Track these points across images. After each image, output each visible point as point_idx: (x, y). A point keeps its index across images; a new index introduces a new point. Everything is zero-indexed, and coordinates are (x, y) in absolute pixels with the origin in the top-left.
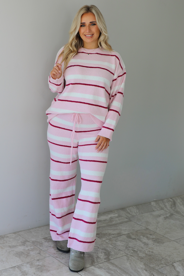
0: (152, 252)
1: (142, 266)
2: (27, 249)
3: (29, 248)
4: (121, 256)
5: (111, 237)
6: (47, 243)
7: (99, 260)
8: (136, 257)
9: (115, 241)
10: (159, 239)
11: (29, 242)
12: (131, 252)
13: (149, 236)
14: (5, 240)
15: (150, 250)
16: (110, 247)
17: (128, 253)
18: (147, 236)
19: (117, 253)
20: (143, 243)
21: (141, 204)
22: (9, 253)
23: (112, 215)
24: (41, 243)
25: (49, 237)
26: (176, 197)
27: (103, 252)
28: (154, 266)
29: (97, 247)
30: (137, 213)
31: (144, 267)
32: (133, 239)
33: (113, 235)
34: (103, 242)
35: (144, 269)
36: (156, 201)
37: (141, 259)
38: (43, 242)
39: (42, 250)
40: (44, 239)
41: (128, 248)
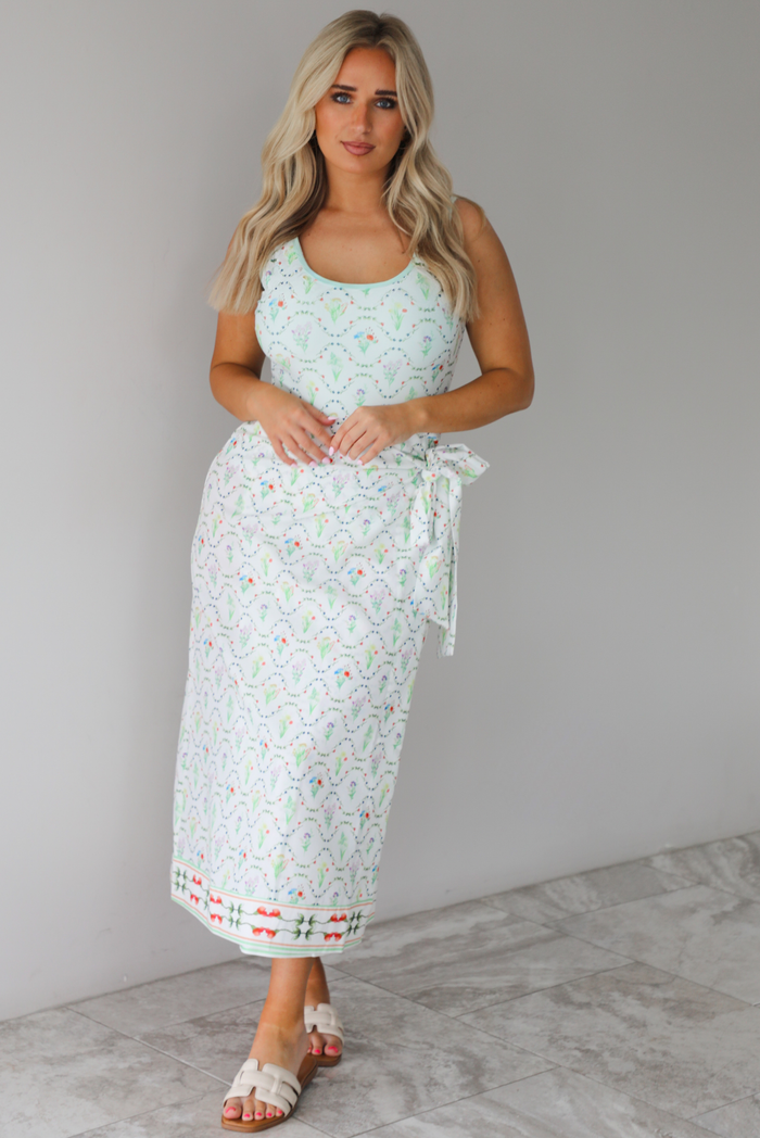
0: (665, 1054)
1: (621, 1106)
2: (122, 1066)
3: (132, 1061)
4: (531, 1073)
5: (483, 1001)
6: (206, 1038)
7: (437, 1094)
8: (594, 1076)
9: (501, 1016)
10: (690, 1002)
11: (128, 1038)
12: (574, 1056)
13: (648, 990)
14: (23, 1038)
15: (654, 1047)
16: (483, 1043)
17: (561, 1063)
18: (639, 994)
19: (515, 1063)
20: (624, 1019)
21: (608, 868)
22: (48, 1084)
23: (482, 917)
24: (183, 1041)
25: (216, 1016)
27: (454, 1062)
28: (674, 1105)
29: (424, 1043)
30: (591, 901)
31: (632, 1111)
32: (581, 1006)
33: (492, 992)
34: (448, 1025)
35: (633, 1120)
36: (673, 852)
37: (617, 1080)
38: (191, 1035)
39: (188, 1066)
40: (191, 1025)
41: (559, 1042)
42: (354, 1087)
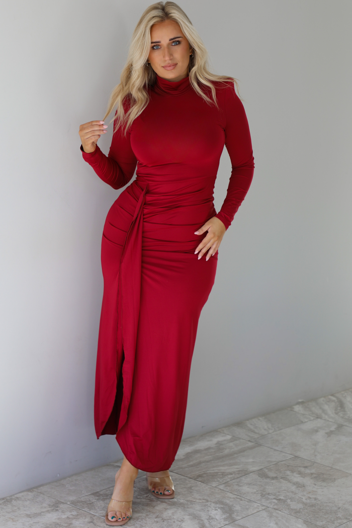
0: (315, 499)
1: (300, 525)
2: (64, 517)
3: (68, 514)
4: (255, 511)
5: (227, 478)
6: (101, 502)
7: (213, 523)
8: (285, 511)
9: (237, 485)
10: (323, 474)
11: (64, 503)
12: (274, 502)
13: (303, 469)
14: (14, 506)
15: (310, 496)
16: (231, 498)
17: (268, 506)
18: (299, 471)
19: (247, 507)
20: (294, 484)
22: (30, 527)
23: (220, 438)
24: (90, 504)
25: (104, 491)
26: (343, 392)
27: (219, 508)
28: (324, 523)
29: (203, 499)
30: (269, 429)
31: (305, 527)
32: (273, 478)
33: (231, 474)
34: (213, 490)
36: (302, 403)
37: (296, 513)
38: (94, 501)
39: (95, 516)
40: (93, 496)
41: (266, 496)
42: (174, 522)
